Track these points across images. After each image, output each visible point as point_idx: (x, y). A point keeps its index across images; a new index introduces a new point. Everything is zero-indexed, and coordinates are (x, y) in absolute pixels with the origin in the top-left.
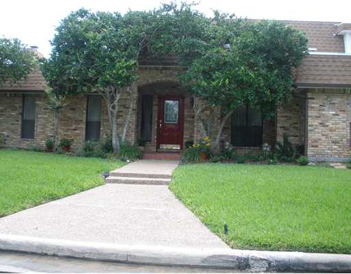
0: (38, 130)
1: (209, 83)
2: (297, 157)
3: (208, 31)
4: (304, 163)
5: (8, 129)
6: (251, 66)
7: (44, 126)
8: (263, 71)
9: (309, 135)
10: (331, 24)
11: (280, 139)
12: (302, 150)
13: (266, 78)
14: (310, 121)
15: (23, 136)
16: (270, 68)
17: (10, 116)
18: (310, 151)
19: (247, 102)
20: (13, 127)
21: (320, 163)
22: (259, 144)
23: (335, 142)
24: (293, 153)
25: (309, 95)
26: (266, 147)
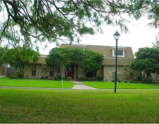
0: (37, 73)
1: (86, 66)
2: (102, 80)
3: (84, 53)
4: (103, 81)
5: (28, 73)
6: (94, 62)
7: (38, 72)
8: (96, 64)
9: (104, 75)
10: (109, 47)
11: (98, 76)
12: (102, 78)
13: (96, 65)
14: (104, 72)
15: (32, 75)
16: (97, 63)
17: (29, 70)
18: (104, 79)
19: (93, 69)
20: (29, 73)
21: (107, 81)
22: (92, 77)
23: (109, 77)
24: (101, 79)
25: (104, 67)
26: (94, 78)
